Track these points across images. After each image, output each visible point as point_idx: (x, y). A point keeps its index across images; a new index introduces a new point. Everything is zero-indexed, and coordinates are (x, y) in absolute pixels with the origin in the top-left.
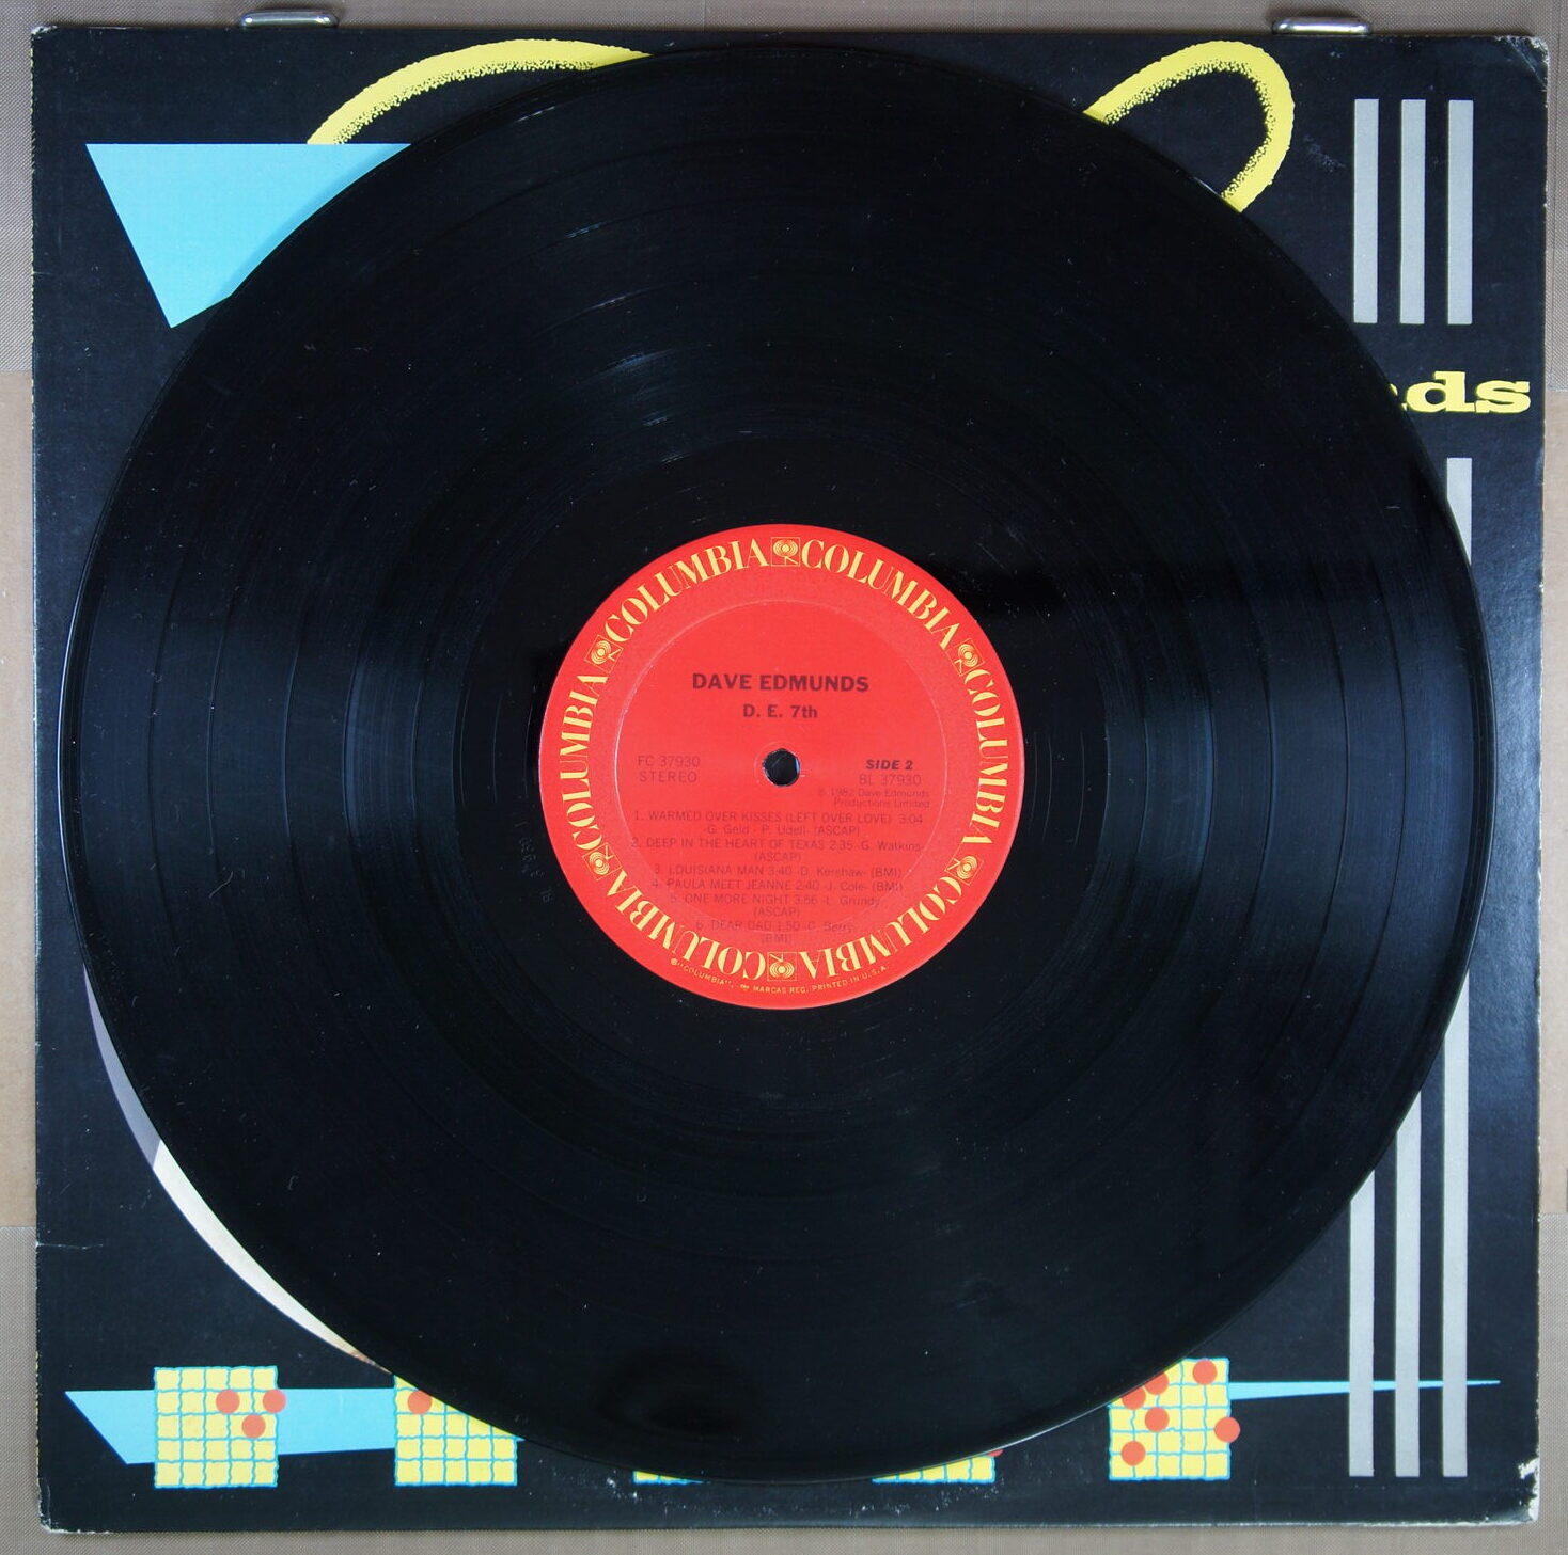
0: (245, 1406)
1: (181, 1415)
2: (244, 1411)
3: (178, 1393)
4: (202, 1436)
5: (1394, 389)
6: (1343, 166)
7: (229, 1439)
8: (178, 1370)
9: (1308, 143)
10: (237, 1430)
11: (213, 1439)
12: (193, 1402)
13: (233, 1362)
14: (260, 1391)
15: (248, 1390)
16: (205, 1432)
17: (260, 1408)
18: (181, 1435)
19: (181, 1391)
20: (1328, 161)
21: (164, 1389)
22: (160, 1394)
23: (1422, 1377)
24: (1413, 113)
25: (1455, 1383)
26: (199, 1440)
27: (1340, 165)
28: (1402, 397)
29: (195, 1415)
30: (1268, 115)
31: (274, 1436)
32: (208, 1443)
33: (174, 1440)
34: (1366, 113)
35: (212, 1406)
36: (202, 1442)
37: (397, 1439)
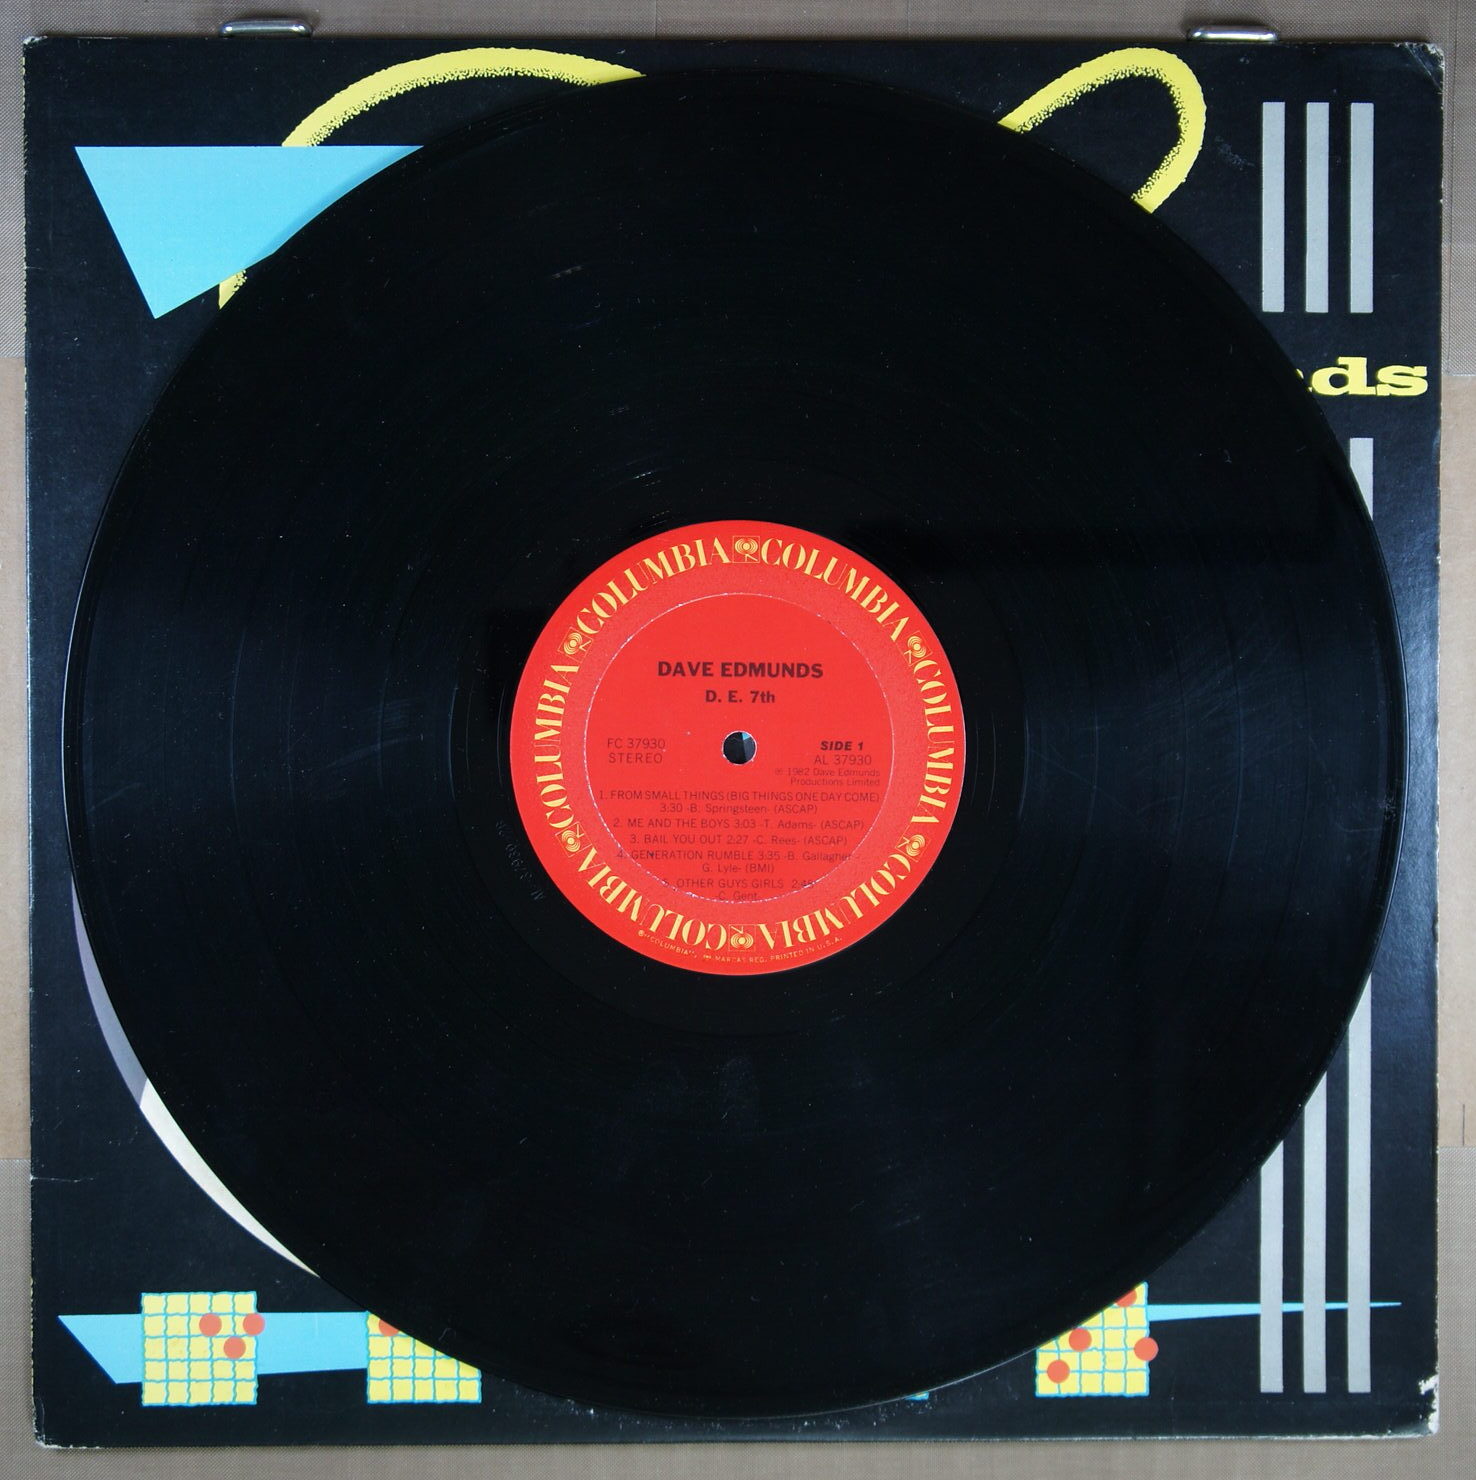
0: (226, 1329)
1: (167, 1338)
2: (226, 1334)
3: (164, 1317)
4: (186, 1357)
5: (1300, 373)
6: (1253, 165)
7: (212, 1360)
8: (163, 1296)
9: (1221, 143)
10: (219, 1351)
11: (196, 1360)
12: (178, 1325)
13: (215, 1288)
14: (240, 1315)
15: (229, 1314)
16: (189, 1354)
17: (240, 1331)
18: (167, 1356)
19: (166, 1315)
20: (1238, 160)
21: (150, 1313)
22: (147, 1317)
23: (1329, 1299)
24: (1318, 114)
25: (1359, 1305)
26: (183, 1361)
27: (1249, 164)
28: (1307, 381)
29: (179, 1337)
30: (1182, 117)
31: (254, 1357)
32: (192, 1364)
33: (160, 1361)
34: (1273, 115)
35: (195, 1329)
36: (186, 1363)
37: (369, 1359)
